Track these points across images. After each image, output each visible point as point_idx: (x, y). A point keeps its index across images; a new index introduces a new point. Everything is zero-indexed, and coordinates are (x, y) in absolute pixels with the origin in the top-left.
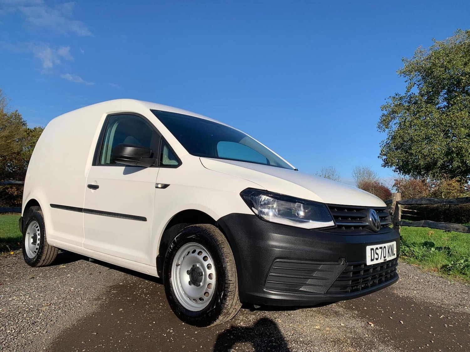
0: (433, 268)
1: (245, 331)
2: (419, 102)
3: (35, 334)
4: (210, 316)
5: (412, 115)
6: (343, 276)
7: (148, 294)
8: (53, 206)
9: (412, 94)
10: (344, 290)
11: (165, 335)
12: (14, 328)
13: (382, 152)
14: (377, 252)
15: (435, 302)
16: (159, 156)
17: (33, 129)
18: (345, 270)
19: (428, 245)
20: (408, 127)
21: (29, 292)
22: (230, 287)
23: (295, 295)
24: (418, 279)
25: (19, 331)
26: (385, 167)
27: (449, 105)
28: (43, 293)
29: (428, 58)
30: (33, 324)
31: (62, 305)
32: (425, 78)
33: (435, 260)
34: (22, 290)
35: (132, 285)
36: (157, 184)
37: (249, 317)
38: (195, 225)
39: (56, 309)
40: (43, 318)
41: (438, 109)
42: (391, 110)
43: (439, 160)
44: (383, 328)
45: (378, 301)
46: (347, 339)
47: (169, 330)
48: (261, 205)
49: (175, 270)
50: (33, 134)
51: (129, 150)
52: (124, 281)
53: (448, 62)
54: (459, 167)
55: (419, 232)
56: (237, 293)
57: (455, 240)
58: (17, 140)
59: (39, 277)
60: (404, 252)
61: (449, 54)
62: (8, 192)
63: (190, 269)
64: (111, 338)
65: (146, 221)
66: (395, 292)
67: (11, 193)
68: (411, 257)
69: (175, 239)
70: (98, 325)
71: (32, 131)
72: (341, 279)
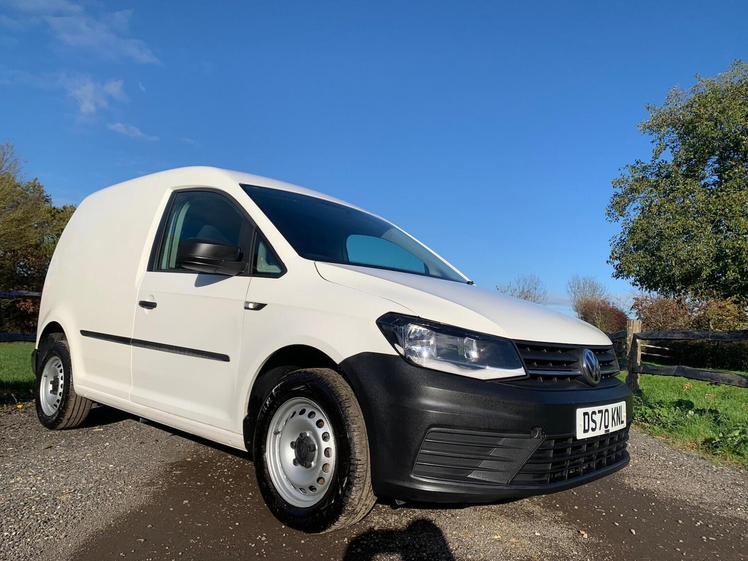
0: (689, 444)
1: (380, 541)
2: (674, 175)
3: (48, 539)
4: (325, 516)
5: (663, 196)
6: (538, 456)
7: (231, 476)
8: (84, 333)
9: (662, 162)
10: (539, 478)
11: (253, 545)
12: (14, 529)
13: (613, 254)
14: (593, 418)
15: (690, 499)
16: (251, 257)
17: (62, 209)
18: (541, 446)
19: (684, 405)
20: (656, 214)
21: (42, 470)
22: (358, 470)
23: (460, 485)
24: (664, 461)
25: (22, 533)
26: (618, 278)
27: (721, 180)
28: (64, 472)
29: (688, 105)
30: (46, 522)
31: (93, 492)
32: (683, 136)
33: (693, 431)
34: (31, 467)
35: (207, 462)
36: (247, 303)
37: (389, 518)
38: (304, 370)
39: (83, 498)
40: (62, 514)
41: (704, 186)
42: (628, 187)
43: (704, 268)
44: (602, 541)
45: (597, 496)
46: (543, 557)
47: (259, 536)
48: (410, 340)
49: (273, 441)
50: (61, 215)
51: (204, 248)
52: (195, 456)
53: (720, 112)
54: (736, 280)
55: (671, 384)
56: (369, 480)
57: (728, 398)
58: (36, 225)
59: (60, 445)
60: (644, 417)
61: (722, 100)
62: (20, 308)
63: (295, 440)
64: (167, 548)
65: (229, 361)
66: (626, 481)
67: (24, 310)
68: (655, 425)
69: (273, 391)
70: (148, 527)
71: (60, 211)
72: (535, 461)
